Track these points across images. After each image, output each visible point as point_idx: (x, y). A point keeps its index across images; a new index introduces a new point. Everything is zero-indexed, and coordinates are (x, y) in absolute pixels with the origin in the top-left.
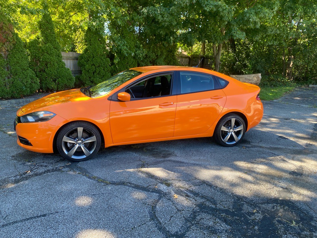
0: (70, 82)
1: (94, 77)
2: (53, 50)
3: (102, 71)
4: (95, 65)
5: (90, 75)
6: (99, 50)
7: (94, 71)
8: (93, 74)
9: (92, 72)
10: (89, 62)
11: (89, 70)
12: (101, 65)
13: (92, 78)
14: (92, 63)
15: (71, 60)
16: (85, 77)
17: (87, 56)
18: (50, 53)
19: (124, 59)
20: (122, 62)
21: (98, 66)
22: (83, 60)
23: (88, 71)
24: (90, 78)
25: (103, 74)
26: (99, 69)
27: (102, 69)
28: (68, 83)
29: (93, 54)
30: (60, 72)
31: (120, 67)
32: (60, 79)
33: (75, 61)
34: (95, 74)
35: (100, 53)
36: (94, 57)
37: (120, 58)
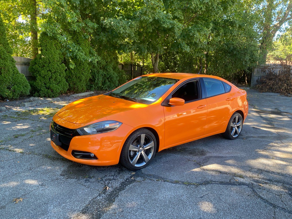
0: (26, 89)
1: (50, 83)
2: (6, 54)
3: (59, 77)
4: (51, 71)
5: (46, 81)
6: (55, 56)
7: (50, 77)
8: (49, 80)
9: (48, 78)
10: (45, 68)
11: (45, 75)
12: (57, 71)
13: (48, 85)
14: (48, 69)
15: (19, 66)
16: (40, 83)
17: (42, 61)
18: (3, 57)
19: (80, 65)
20: (78, 67)
21: (54, 72)
22: (36, 65)
23: (44, 77)
24: (45, 84)
25: (59, 80)
26: (55, 75)
27: (59, 74)
28: (24, 90)
29: (49, 60)
30: (15, 78)
31: (76, 73)
32: (15, 85)
33: (23, 66)
34: (51, 80)
35: (56, 59)
36: (50, 63)
37: (75, 64)
